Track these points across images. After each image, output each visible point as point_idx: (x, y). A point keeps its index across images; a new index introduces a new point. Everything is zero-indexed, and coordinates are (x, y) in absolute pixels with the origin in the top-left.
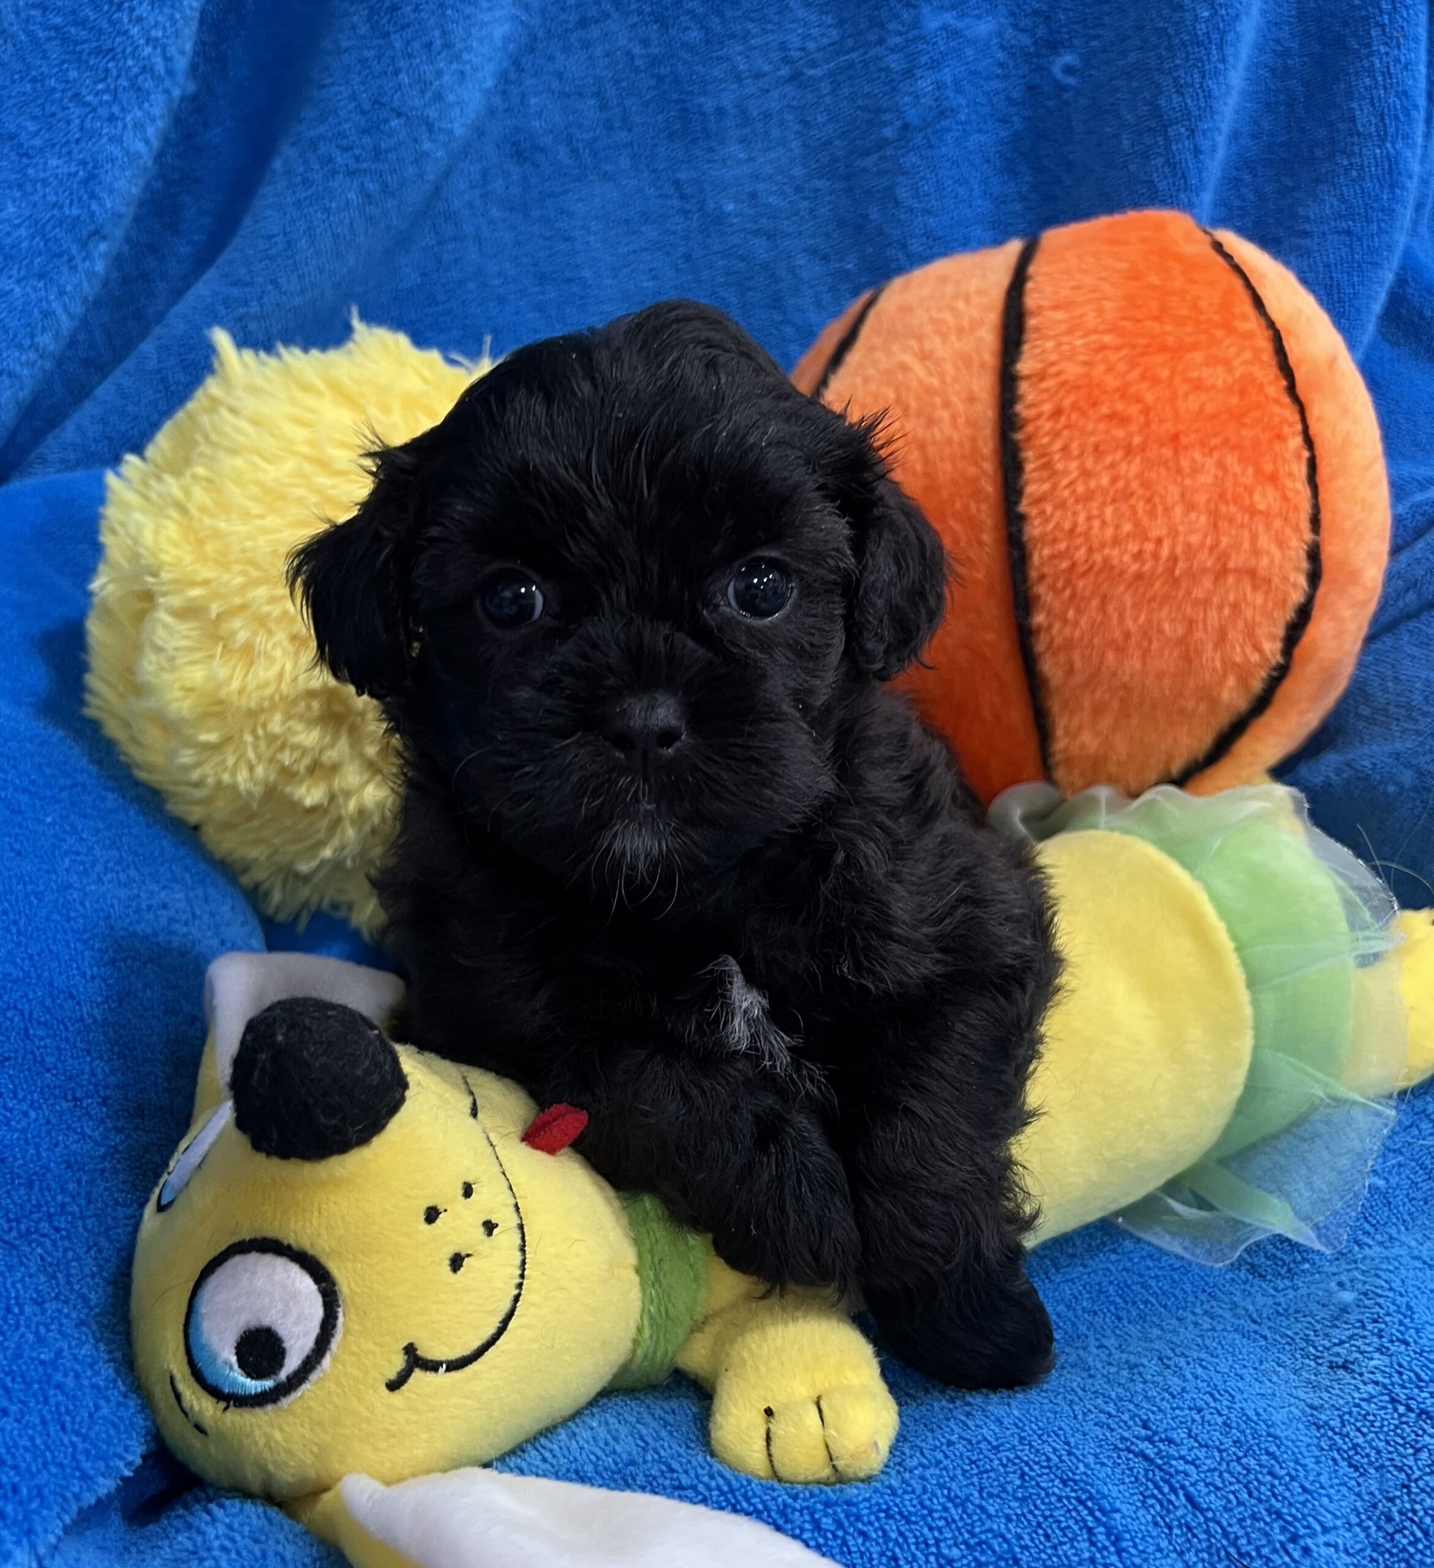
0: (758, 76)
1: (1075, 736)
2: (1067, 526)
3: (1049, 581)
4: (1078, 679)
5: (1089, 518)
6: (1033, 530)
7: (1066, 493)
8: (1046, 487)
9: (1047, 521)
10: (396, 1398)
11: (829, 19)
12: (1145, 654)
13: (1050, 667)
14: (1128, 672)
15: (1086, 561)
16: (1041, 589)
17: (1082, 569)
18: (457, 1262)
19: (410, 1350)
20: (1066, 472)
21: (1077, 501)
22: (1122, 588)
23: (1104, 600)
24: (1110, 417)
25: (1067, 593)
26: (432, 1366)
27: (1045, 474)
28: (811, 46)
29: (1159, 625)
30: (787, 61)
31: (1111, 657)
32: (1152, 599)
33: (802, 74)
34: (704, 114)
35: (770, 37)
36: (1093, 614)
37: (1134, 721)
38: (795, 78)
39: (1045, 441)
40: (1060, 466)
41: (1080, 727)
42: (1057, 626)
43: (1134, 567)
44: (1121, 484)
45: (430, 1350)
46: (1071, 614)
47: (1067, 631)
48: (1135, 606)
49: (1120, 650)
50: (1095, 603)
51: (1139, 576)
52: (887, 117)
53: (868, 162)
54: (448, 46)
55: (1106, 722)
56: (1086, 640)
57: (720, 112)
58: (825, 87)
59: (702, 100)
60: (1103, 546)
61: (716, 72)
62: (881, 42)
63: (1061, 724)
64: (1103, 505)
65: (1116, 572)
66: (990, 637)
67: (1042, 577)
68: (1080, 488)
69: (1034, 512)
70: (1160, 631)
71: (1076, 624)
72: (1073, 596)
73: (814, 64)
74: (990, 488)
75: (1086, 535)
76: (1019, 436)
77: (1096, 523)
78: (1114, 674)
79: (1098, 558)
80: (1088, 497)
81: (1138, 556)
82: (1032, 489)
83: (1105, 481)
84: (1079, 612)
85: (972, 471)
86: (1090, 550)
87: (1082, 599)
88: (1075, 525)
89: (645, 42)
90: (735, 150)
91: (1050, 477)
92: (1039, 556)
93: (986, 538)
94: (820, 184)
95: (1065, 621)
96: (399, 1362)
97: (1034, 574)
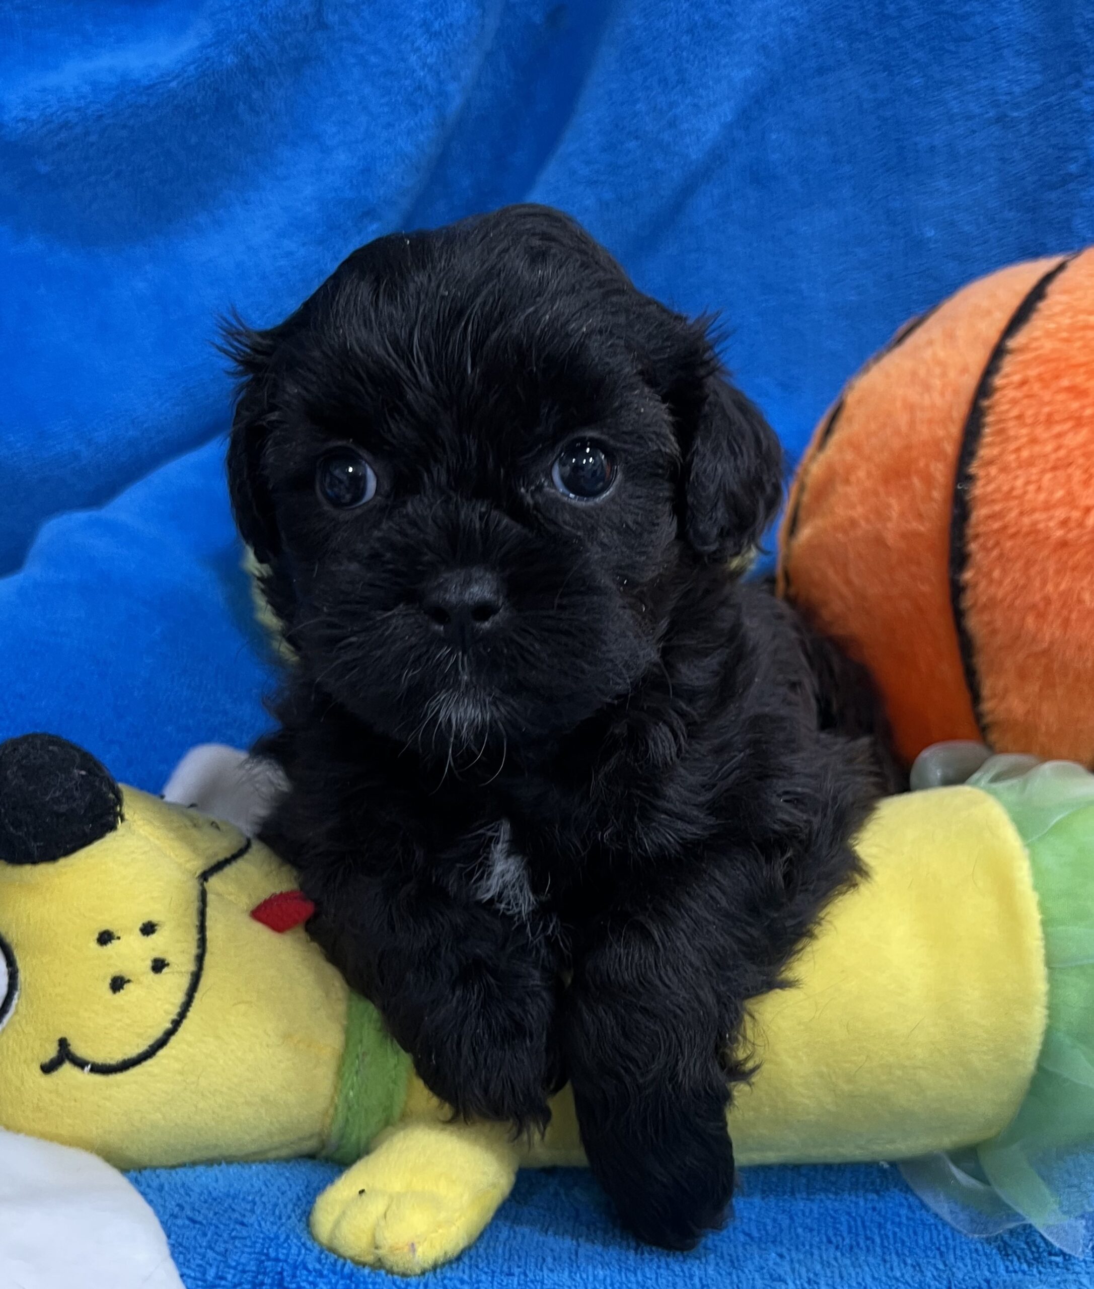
0: (969, 118)
1: (1003, 698)
2: (1005, 488)
3: (981, 540)
4: (999, 640)
5: (1028, 483)
6: (978, 490)
7: (1012, 457)
8: (995, 451)
9: (988, 483)
10: (46, 1081)
11: (1035, 66)
12: (1066, 623)
13: (973, 623)
14: (1047, 638)
15: (1016, 524)
16: (973, 547)
17: (1012, 530)
18: (118, 984)
19: (63, 1043)
20: (1016, 438)
21: (1020, 467)
22: (1045, 552)
23: (1029, 563)
24: (1070, 389)
25: (995, 553)
26: (80, 1064)
27: (998, 439)
28: (1017, 89)
29: (1079, 593)
30: (996, 104)
31: (1030, 621)
32: (1074, 568)
33: (1006, 116)
34: (917, 151)
35: (984, 83)
36: (1017, 575)
37: (1060, 691)
38: (1000, 119)
39: (1005, 407)
40: (1012, 433)
41: (1006, 691)
42: (983, 584)
43: (1059, 533)
44: (1062, 453)
45: (79, 1049)
46: (996, 574)
47: (992, 590)
48: (1058, 572)
49: (1041, 616)
50: (1019, 565)
51: (1063, 544)
52: (1074, 154)
53: (1053, 196)
54: (682, 81)
55: (1033, 688)
56: (1008, 600)
57: (932, 149)
58: (1024, 128)
59: (918, 139)
60: (1033, 510)
61: (933, 114)
62: (1077, 85)
63: (987, 687)
64: (1043, 472)
65: (1041, 537)
66: (925, 588)
67: (977, 536)
68: (1025, 454)
69: (982, 473)
70: (1080, 601)
71: (1000, 583)
72: (1001, 556)
73: (1017, 106)
74: (950, 449)
75: (1020, 497)
76: (986, 403)
77: (1032, 488)
78: (1034, 639)
79: (1026, 520)
80: (1030, 463)
81: (1064, 523)
82: (984, 453)
83: (1049, 448)
84: (1004, 572)
85: (941, 433)
86: (1022, 514)
87: (1008, 560)
88: (1012, 489)
89: (874, 87)
90: (942, 184)
91: (1002, 442)
92: (979, 513)
93: (937, 494)
94: (1010, 215)
95: (991, 581)
96: (52, 1052)
97: (970, 532)
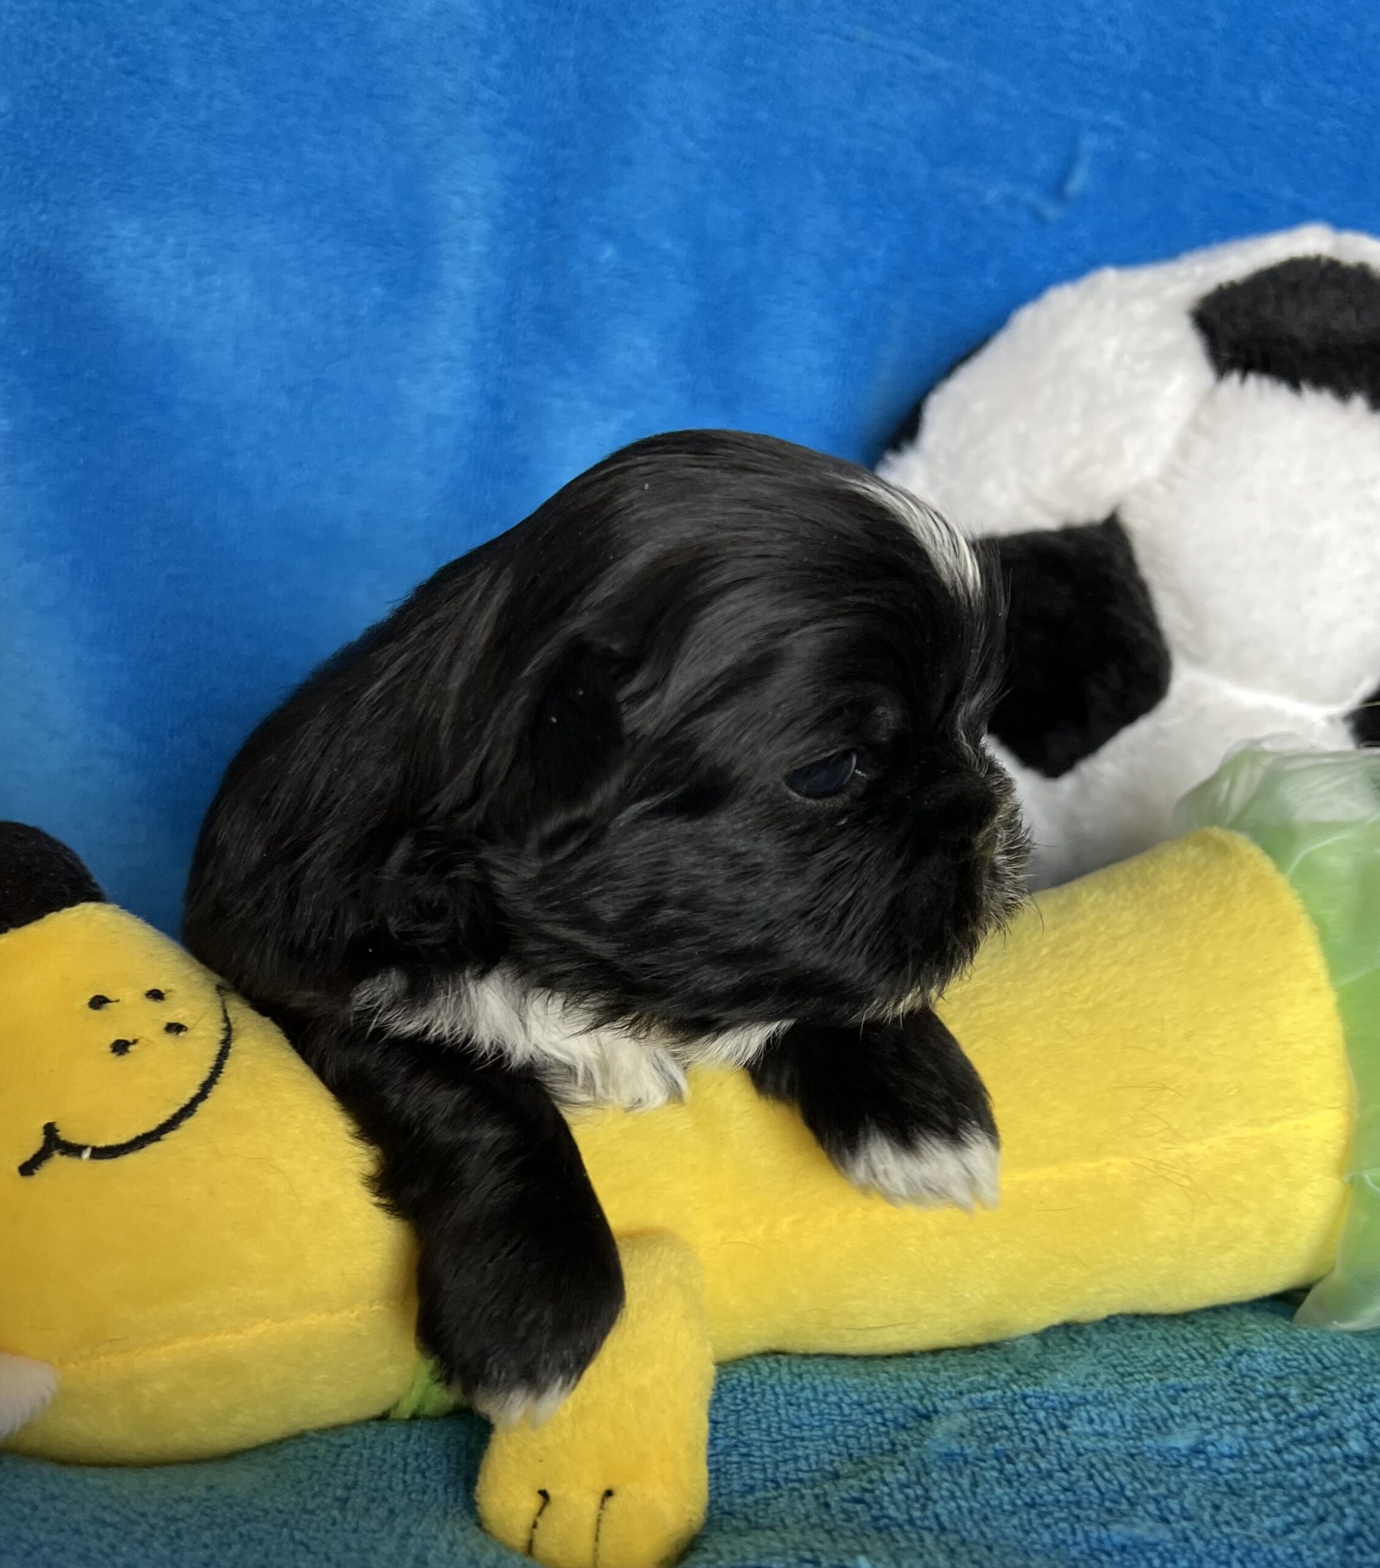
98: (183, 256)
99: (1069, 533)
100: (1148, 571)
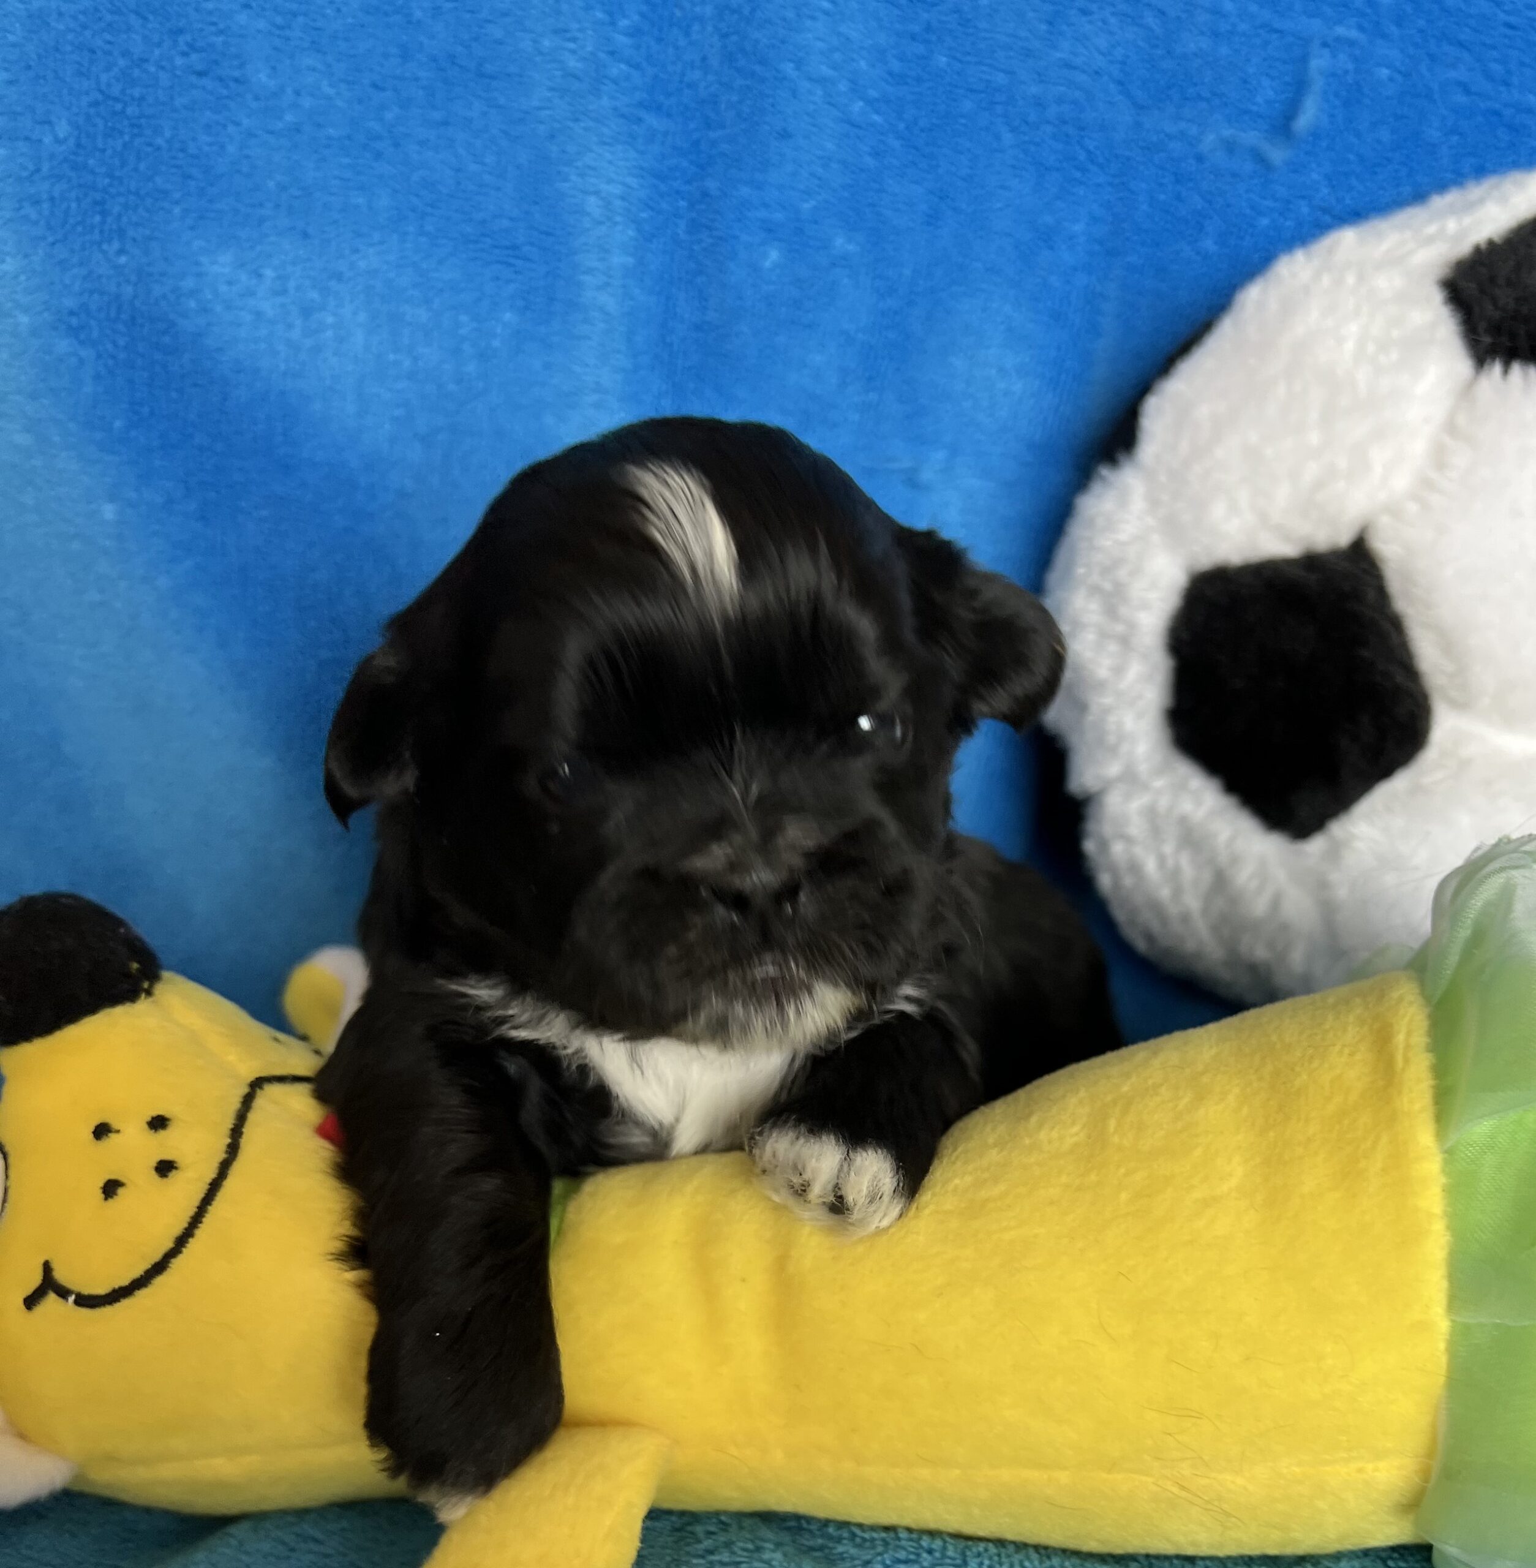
10: (28, 1317)
18: (111, 1188)
19: (48, 1268)
26: (63, 1293)
96: (36, 1280)
98: (284, 292)
99: (1311, 562)
100: (1401, 604)
